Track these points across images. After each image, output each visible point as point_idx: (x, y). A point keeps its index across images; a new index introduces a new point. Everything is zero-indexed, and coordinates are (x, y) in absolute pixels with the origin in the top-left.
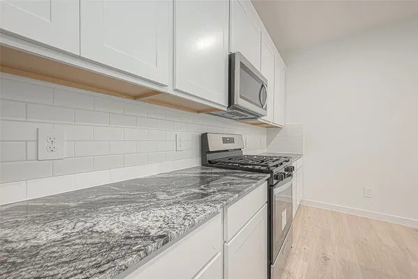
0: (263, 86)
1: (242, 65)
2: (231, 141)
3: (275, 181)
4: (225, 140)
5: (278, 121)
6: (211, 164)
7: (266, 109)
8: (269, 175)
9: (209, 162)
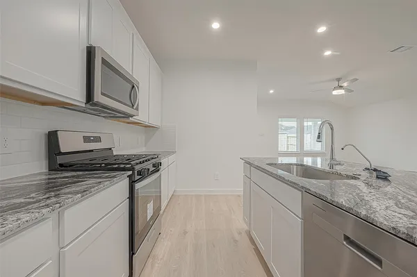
0: (133, 87)
1: (104, 62)
2: (98, 140)
3: (137, 177)
4: (87, 139)
5: (153, 121)
6: (64, 167)
7: (137, 109)
8: (130, 173)
9: (61, 165)
